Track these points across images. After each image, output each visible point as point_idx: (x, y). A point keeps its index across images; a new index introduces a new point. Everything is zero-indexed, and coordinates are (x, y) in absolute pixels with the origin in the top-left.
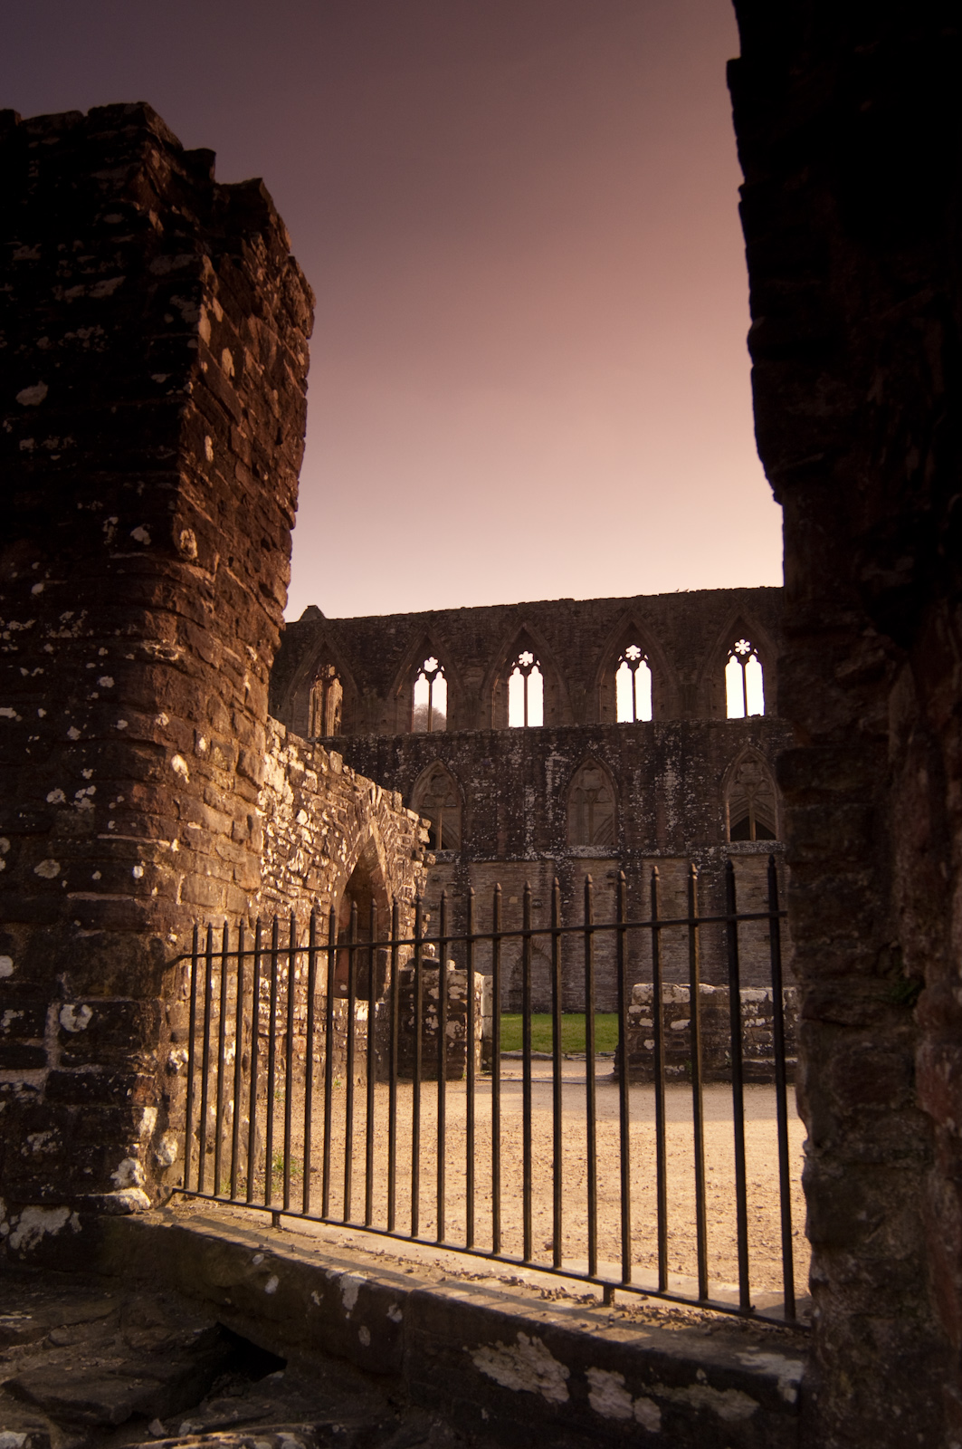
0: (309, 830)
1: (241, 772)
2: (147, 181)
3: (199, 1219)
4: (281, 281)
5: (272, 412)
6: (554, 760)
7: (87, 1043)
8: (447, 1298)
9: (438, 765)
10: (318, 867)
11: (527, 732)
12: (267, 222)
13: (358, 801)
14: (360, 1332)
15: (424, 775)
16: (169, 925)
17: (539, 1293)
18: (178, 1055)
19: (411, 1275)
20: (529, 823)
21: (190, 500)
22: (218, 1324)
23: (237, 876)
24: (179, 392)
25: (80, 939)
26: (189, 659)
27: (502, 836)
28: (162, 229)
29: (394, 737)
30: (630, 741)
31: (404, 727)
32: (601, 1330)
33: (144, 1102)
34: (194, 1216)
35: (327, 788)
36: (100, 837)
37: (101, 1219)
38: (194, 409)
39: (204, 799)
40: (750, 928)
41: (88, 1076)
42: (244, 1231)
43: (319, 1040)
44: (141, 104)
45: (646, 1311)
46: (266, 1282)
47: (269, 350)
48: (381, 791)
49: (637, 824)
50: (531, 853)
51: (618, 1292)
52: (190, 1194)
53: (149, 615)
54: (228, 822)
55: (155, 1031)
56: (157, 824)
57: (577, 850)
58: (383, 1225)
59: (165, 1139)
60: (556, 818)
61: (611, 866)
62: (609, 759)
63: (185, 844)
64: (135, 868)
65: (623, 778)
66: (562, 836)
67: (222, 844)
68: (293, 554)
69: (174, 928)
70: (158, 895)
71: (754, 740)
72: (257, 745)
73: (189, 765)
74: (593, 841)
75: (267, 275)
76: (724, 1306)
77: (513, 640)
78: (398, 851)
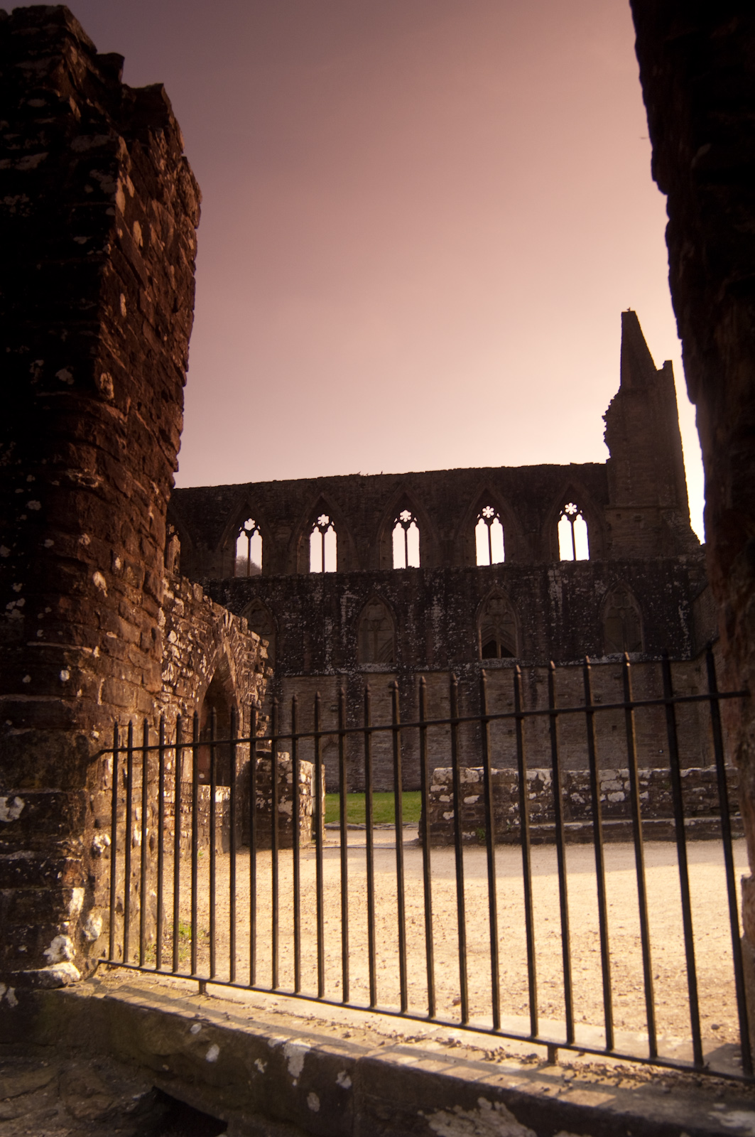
0: (178, 647)
2: (66, 74)
3: (126, 988)
4: (177, 174)
5: (170, 284)
6: (347, 598)
7: (20, 832)
8: (399, 1064)
9: (257, 602)
10: (184, 678)
11: (324, 576)
12: (167, 122)
13: (215, 625)
14: (308, 1099)
15: (246, 609)
16: (92, 722)
17: (481, 1055)
18: (101, 839)
19: (350, 1040)
20: (328, 646)
21: (108, 347)
22: (154, 1088)
23: (145, 681)
24: (99, 252)
25: (11, 737)
26: (107, 488)
27: (307, 656)
28: (80, 116)
29: (222, 580)
30: (405, 583)
31: (228, 573)
32: (564, 1093)
33: (73, 883)
34: (123, 986)
35: (192, 613)
36: (30, 644)
37: (36, 993)
38: (112, 269)
39: (119, 611)
40: (497, 725)
41: (21, 862)
42: (175, 1001)
43: (186, 820)
44: (61, 8)
45: (593, 1068)
46: (206, 1051)
47: (168, 231)
48: (232, 617)
49: (411, 646)
50: (330, 669)
51: (560, 1051)
52: (112, 964)
53: (73, 447)
54: (137, 633)
55: (82, 819)
56: (81, 632)
57: (366, 667)
58: (314, 992)
59: (92, 916)
60: (349, 642)
61: (392, 678)
62: (389, 597)
63: (104, 651)
64: (62, 672)
65: (400, 611)
66: (354, 656)
67: (132, 651)
68: (185, 407)
69: (96, 726)
70: (82, 696)
71: (500, 582)
72: (158, 567)
73: (107, 581)
74: (377, 659)
75: (167, 166)
76: (675, 1063)
77: (313, 506)
78: (245, 665)
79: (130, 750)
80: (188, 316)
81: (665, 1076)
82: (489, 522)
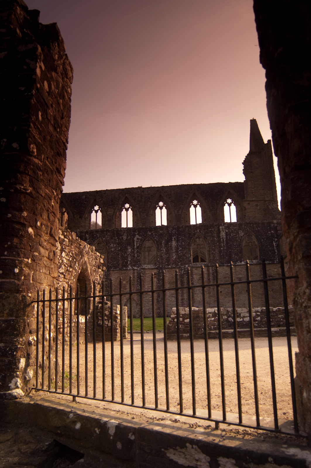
0: (66, 258)
1: (51, 235)
2: (15, 18)
3: (43, 399)
4: (63, 61)
5: (60, 107)
6: (137, 238)
8: (154, 430)
9: (100, 240)
10: (69, 271)
11: (128, 229)
12: (59, 39)
13: (81, 249)
14: (117, 444)
15: (95, 243)
16: (28, 290)
17: (188, 426)
18: (32, 338)
19: (134, 420)
20: (129, 258)
21: (34, 133)
22: (54, 440)
23: (51, 273)
24: (30, 94)
26: (34, 192)
27: (120, 262)
28: (21, 36)
29: (85, 231)
30: (161, 232)
31: (88, 228)
32: (221, 441)
33: (21, 356)
34: (42, 399)
35: (72, 244)
36: (2, 258)
37: (5, 402)
38: (35, 101)
39: (39, 244)
40: (199, 290)
42: (63, 404)
45: (233, 431)
46: (75, 425)
47: (59, 85)
48: (88, 246)
49: (163, 258)
50: (130, 267)
51: (220, 424)
52: (37, 389)
53: (19, 175)
54: (47, 253)
55: (24, 330)
56: (23, 253)
57: (144, 266)
58: (120, 400)
59: (29, 370)
60: (138, 256)
61: (156, 271)
62: (154, 237)
63: (33, 260)
64: (15, 269)
65: (159, 243)
66: (140, 262)
67: (45, 260)
68: (67, 159)
69: (30, 291)
70: (24, 279)
71: (200, 231)
72: (56, 225)
73: (34, 232)
74: (149, 263)
75: (58, 58)
76: (267, 429)
77: (123, 200)
78: (94, 266)
79: (44, 301)
80: (68, 121)
81: (263, 434)
82: (195, 206)
